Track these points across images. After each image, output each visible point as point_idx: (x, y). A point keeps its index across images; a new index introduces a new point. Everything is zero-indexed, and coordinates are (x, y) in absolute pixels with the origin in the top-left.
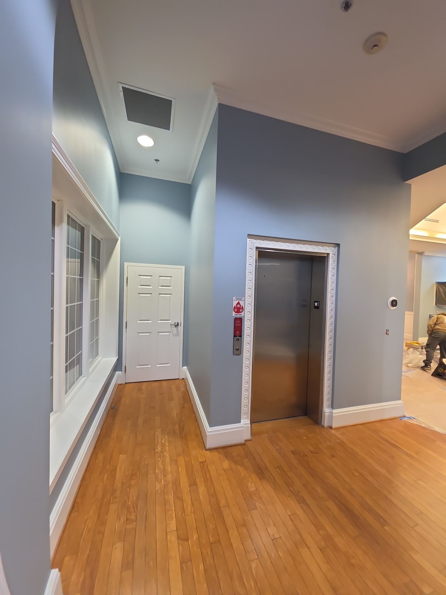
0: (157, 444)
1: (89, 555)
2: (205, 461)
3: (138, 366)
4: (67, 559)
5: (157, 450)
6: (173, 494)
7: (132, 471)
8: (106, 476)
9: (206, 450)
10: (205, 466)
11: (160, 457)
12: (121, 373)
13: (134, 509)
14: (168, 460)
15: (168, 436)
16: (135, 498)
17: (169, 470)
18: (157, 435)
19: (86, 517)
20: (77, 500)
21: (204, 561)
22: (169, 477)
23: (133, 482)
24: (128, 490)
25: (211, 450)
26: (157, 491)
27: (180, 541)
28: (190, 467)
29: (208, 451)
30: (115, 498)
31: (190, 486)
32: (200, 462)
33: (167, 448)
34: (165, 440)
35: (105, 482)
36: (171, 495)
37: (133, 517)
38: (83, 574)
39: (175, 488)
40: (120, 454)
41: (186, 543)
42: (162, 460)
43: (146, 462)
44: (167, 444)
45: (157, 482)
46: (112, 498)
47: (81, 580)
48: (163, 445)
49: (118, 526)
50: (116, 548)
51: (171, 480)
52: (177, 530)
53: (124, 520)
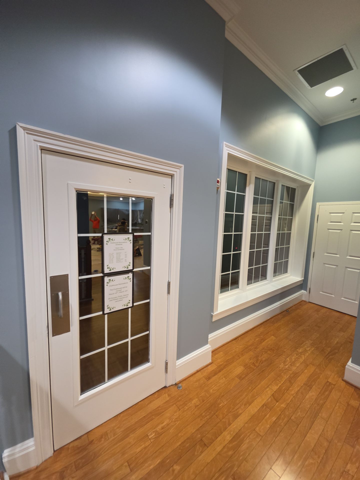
0: (301, 347)
1: (229, 359)
2: (335, 385)
3: (322, 292)
4: (221, 353)
5: (298, 350)
6: (288, 377)
7: (273, 347)
8: (257, 339)
9: (343, 380)
10: (330, 387)
11: (297, 355)
12: (306, 292)
13: (260, 362)
14: (301, 360)
15: (314, 349)
16: (264, 359)
17: (298, 365)
18: (306, 343)
19: (238, 347)
20: (239, 338)
21: (278, 418)
22: (294, 368)
23: (269, 352)
24: (264, 353)
25: (347, 383)
26: (280, 367)
27: (272, 397)
28: (316, 377)
29: (344, 382)
30: (255, 351)
31: (304, 384)
32: (328, 382)
33: (307, 354)
34: (310, 350)
35: (255, 341)
36: (286, 376)
37: (257, 365)
38: (223, 362)
39: (292, 376)
40: (273, 335)
41: (275, 401)
42: (297, 357)
43: (285, 350)
44: (309, 352)
45: (283, 364)
46: (253, 349)
47: (221, 364)
48: (306, 351)
49: (247, 361)
50: (240, 367)
51: (293, 370)
52: (275, 392)
53: (252, 362)
